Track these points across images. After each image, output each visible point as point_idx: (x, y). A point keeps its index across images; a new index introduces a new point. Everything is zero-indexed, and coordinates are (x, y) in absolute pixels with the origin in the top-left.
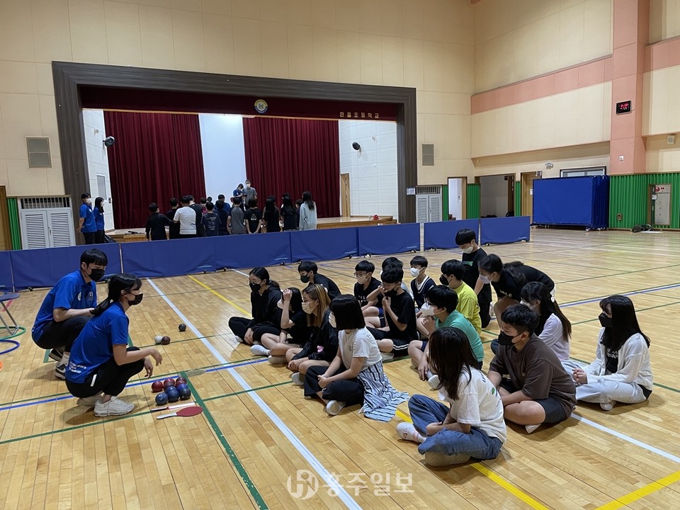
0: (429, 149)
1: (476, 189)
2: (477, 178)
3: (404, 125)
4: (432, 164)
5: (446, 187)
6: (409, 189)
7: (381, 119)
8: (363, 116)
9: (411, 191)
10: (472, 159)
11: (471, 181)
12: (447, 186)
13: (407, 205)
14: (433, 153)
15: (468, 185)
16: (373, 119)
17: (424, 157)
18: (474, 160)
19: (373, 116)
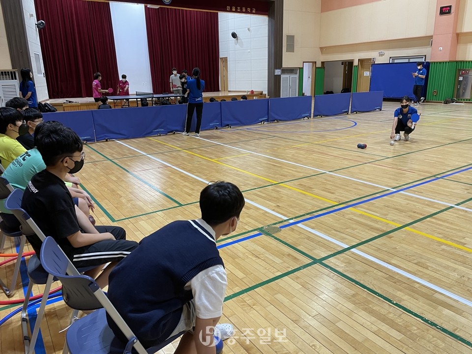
0: (291, 38)
1: (321, 70)
2: (323, 63)
3: (274, 19)
4: (293, 51)
5: (301, 69)
6: (277, 70)
7: (257, 13)
8: (244, 10)
9: (278, 72)
10: (320, 48)
11: (319, 65)
12: (303, 68)
13: (275, 83)
14: (294, 42)
15: (317, 68)
16: (251, 13)
17: (287, 45)
18: (321, 48)
19: (251, 10)
